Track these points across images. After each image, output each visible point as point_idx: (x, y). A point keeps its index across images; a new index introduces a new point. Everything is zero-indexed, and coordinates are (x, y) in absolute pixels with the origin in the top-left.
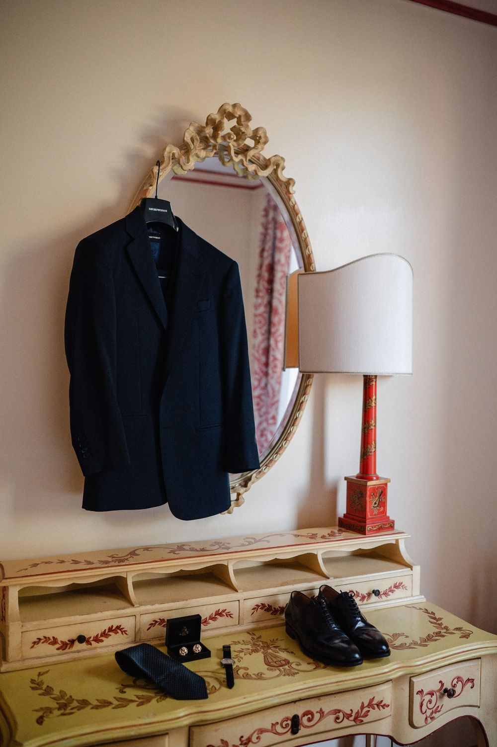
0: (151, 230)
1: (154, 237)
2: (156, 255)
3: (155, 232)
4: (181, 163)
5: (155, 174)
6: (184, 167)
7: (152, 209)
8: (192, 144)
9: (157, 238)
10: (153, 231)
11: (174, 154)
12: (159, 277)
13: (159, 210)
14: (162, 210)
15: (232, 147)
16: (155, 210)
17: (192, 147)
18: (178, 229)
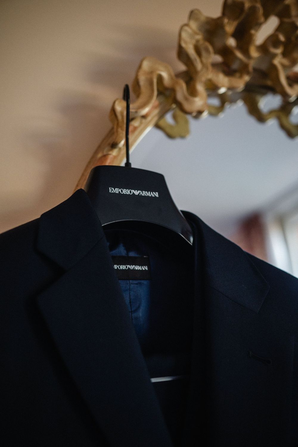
0: (121, 250)
1: (132, 267)
2: (141, 313)
3: (132, 254)
4: (180, 96)
5: (120, 117)
6: (187, 106)
7: (117, 191)
8: (198, 60)
9: (138, 268)
10: (128, 250)
11: (160, 78)
12: (154, 380)
13: (137, 193)
14: (145, 193)
15: (280, 67)
16: (126, 192)
17: (199, 66)
18: (192, 239)
